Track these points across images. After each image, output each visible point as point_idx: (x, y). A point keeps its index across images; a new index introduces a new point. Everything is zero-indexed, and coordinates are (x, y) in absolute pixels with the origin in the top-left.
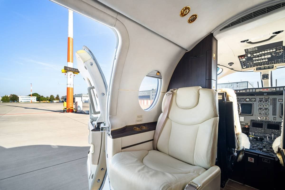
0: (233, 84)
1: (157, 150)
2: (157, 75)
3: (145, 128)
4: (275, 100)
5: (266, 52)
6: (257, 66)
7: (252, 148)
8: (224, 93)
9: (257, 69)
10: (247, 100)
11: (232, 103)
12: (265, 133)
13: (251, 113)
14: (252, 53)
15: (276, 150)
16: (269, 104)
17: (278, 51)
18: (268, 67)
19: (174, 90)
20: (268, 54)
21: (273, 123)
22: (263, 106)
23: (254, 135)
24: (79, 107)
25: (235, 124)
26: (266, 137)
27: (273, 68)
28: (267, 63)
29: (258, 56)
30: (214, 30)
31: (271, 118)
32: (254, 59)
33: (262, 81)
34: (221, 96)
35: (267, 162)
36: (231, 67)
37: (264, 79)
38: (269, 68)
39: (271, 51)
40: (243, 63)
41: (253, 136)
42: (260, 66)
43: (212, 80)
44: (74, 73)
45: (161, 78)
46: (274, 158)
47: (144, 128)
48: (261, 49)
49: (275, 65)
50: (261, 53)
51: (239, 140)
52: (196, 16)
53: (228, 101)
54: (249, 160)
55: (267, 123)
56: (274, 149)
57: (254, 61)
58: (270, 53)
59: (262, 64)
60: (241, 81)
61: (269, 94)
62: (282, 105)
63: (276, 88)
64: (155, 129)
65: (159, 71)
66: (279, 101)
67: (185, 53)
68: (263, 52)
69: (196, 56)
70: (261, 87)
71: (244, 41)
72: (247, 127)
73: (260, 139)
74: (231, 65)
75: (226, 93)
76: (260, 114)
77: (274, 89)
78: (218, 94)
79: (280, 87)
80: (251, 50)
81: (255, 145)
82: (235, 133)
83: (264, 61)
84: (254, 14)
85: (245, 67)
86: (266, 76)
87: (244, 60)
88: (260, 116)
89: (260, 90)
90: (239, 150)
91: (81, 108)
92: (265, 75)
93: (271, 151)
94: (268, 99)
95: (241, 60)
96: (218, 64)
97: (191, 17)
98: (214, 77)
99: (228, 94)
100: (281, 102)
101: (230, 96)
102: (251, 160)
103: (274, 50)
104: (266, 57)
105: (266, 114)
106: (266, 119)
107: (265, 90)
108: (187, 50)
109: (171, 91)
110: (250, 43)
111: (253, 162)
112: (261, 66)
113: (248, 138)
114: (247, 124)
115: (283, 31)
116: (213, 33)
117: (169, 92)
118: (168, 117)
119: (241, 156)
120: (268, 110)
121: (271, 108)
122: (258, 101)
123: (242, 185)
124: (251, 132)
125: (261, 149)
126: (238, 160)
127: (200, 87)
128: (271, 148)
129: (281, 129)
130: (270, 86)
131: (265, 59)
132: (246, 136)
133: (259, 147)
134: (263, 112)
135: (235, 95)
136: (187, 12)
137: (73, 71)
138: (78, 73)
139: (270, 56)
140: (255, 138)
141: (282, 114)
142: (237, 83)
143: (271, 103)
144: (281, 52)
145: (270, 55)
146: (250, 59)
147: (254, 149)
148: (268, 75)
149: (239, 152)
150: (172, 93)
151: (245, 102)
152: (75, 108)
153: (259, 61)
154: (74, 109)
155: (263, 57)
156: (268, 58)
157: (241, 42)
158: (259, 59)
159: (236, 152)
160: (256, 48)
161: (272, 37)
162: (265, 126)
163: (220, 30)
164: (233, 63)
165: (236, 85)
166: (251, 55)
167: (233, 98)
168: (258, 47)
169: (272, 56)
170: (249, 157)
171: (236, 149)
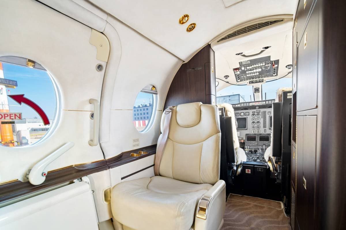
0: (225, 97)
1: (160, 175)
2: (152, 90)
3: (144, 153)
4: (265, 113)
5: (257, 65)
6: (250, 80)
7: (248, 161)
8: (222, 109)
9: (250, 83)
10: (241, 114)
11: (230, 118)
12: (258, 145)
13: (245, 127)
14: (246, 66)
15: (267, 159)
16: (260, 117)
17: (267, 65)
18: (259, 80)
19: (174, 107)
20: (259, 67)
21: (264, 135)
22: (256, 119)
23: (249, 148)
24: (24, 138)
25: (234, 139)
26: (259, 149)
27: (263, 81)
28: (258, 77)
29: (251, 70)
30: (211, 40)
31: (262, 131)
32: (247, 72)
33: (254, 95)
34: (220, 112)
35: (260, 171)
36: (226, 80)
37: (256, 93)
38: (260, 82)
39: (261, 65)
40: (238, 76)
41: (248, 150)
42: (252, 79)
43: (212, 95)
44: (6, 86)
45: (157, 94)
46: (266, 166)
47: (142, 153)
48: (253, 62)
49: (264, 79)
50: (253, 66)
51: (238, 155)
52: (194, 24)
53: (227, 116)
54: (246, 172)
55: (259, 136)
56: (265, 159)
57: (247, 75)
58: (261, 67)
59: (254, 77)
60: (232, 94)
61: (261, 107)
62: (271, 117)
63: (265, 101)
64: (155, 153)
65: (155, 86)
66: (268, 114)
67: (181, 65)
68: (255, 66)
69: (193, 69)
70: (254, 101)
71: (239, 54)
72: (242, 142)
73: (254, 151)
74: (226, 78)
75: (225, 108)
76: (253, 127)
77: (264, 103)
78: (219, 109)
79: (268, 100)
80: (245, 64)
81: (251, 158)
82: (235, 148)
83: (256, 74)
84: (247, 29)
85: (240, 80)
86: (258, 89)
87: (238, 73)
88: (253, 130)
89: (252, 104)
90: (238, 164)
91: (28, 140)
92: (256, 89)
93: (263, 161)
94: (260, 112)
95: (236, 73)
96: (216, 77)
97: (189, 26)
98: (213, 92)
99: (226, 109)
100: (269, 115)
101: (229, 111)
102: (248, 171)
103: (264, 64)
104: (257, 70)
105: (258, 127)
106: (258, 132)
107: (257, 104)
108: (184, 62)
109: (169, 108)
110: (244, 56)
111: (250, 173)
112: (254, 79)
113: (244, 152)
114: (243, 138)
115: (270, 47)
116: (210, 44)
117: (168, 109)
118: (168, 138)
119: (239, 170)
120: (259, 123)
121: (262, 121)
122: (251, 115)
123: (242, 196)
124: (246, 146)
125: (255, 161)
126: (237, 174)
127: (201, 103)
128: (263, 158)
129: (271, 140)
130: (261, 100)
131: (256, 72)
132: (242, 150)
133: (254, 159)
134: (256, 125)
135: (233, 110)
136: (186, 21)
137: (6, 84)
138: (15, 87)
139: (260, 70)
140: (250, 151)
141: (271, 126)
142: (229, 96)
143: (262, 116)
144: (269, 66)
145: (260, 68)
146: (244, 72)
147: (250, 161)
148: (259, 88)
149: (238, 166)
150: (171, 110)
151: (240, 117)
152: (17, 140)
153: (252, 75)
154: (16, 142)
155: (255, 71)
156: (259, 72)
157: (236, 54)
158: (251, 72)
159: (235, 166)
160: (249, 61)
161: (262, 51)
162: (258, 139)
163: (218, 42)
164: (229, 76)
165: (228, 98)
166: (245, 68)
167: (231, 113)
168: (251, 61)
169: (262, 70)
170: (246, 169)
171: (235, 164)
